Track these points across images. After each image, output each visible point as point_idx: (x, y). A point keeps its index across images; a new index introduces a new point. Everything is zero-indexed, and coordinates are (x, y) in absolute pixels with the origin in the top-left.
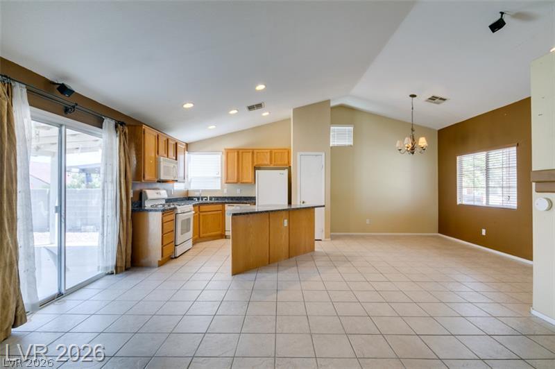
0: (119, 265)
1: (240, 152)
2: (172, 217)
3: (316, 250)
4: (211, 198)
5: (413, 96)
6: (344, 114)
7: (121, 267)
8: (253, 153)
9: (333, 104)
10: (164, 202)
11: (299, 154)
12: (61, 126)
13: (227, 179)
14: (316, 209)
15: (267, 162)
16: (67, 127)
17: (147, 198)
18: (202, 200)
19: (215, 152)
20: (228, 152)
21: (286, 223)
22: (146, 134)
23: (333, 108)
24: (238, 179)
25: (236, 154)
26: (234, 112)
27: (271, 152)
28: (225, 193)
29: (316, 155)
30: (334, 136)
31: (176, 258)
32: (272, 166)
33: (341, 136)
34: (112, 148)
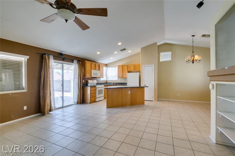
0: (78, 102)
1: (123, 66)
2: (95, 89)
3: (145, 104)
4: (113, 83)
5: (193, 36)
6: (167, 47)
7: (79, 102)
8: (128, 66)
9: (158, 44)
10: (96, 84)
11: (143, 66)
12: (62, 64)
13: (119, 76)
14: (145, 88)
15: (133, 69)
16: (64, 64)
17: (88, 83)
18: (110, 83)
19: (115, 67)
20: (119, 66)
21: (129, 92)
22: (87, 63)
23: (158, 46)
24: (122, 76)
25: (122, 67)
26: (116, 53)
27: (134, 66)
28: (119, 82)
29: (151, 66)
30: (162, 57)
31: (96, 102)
32: (135, 71)
33: (165, 57)
34: (76, 69)
